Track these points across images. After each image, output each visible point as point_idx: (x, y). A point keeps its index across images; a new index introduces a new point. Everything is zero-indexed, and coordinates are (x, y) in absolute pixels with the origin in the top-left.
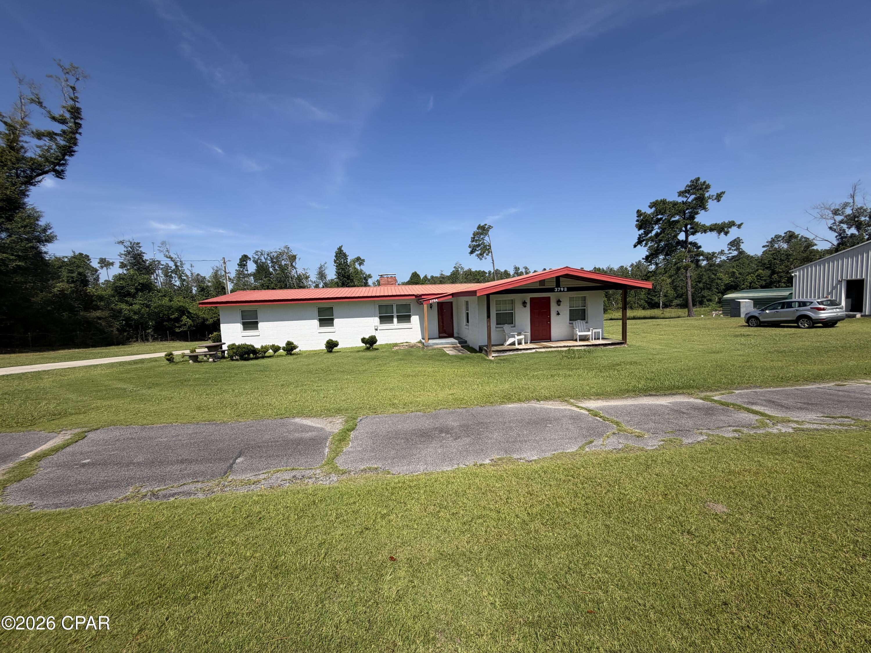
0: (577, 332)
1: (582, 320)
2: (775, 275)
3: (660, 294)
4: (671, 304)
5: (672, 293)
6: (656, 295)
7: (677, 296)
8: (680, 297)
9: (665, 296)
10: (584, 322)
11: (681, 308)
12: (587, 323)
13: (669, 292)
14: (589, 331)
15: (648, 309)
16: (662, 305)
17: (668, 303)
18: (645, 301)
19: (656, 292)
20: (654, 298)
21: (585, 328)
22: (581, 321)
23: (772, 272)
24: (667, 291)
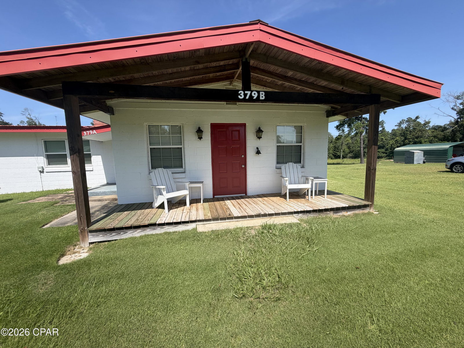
0: (287, 183)
1: (295, 162)
2: (407, 140)
3: (341, 151)
4: (347, 156)
5: (347, 150)
6: (339, 151)
7: (350, 152)
8: (351, 153)
9: (343, 152)
10: (299, 166)
11: (352, 159)
12: (303, 167)
13: (346, 150)
14: (306, 181)
15: (334, 159)
16: (342, 157)
17: (345, 156)
18: (332, 154)
19: (338, 149)
20: (337, 153)
21: (300, 176)
22: (295, 165)
23: (405, 138)
24: (345, 149)
